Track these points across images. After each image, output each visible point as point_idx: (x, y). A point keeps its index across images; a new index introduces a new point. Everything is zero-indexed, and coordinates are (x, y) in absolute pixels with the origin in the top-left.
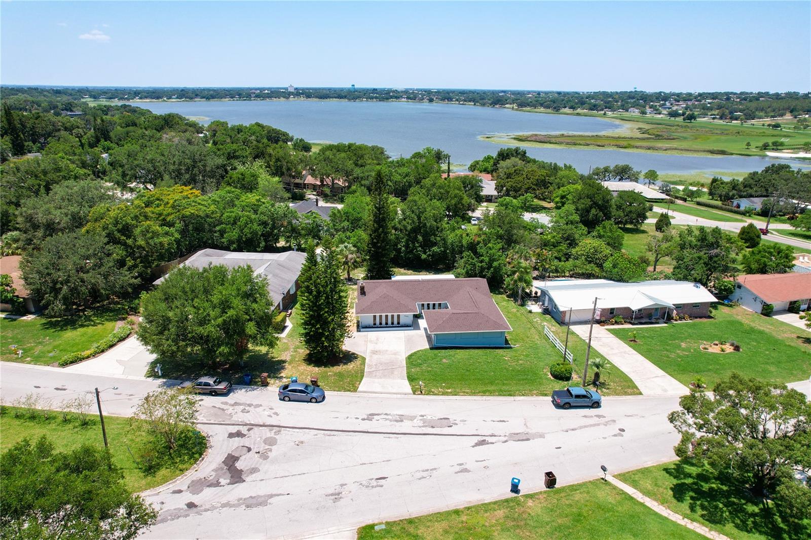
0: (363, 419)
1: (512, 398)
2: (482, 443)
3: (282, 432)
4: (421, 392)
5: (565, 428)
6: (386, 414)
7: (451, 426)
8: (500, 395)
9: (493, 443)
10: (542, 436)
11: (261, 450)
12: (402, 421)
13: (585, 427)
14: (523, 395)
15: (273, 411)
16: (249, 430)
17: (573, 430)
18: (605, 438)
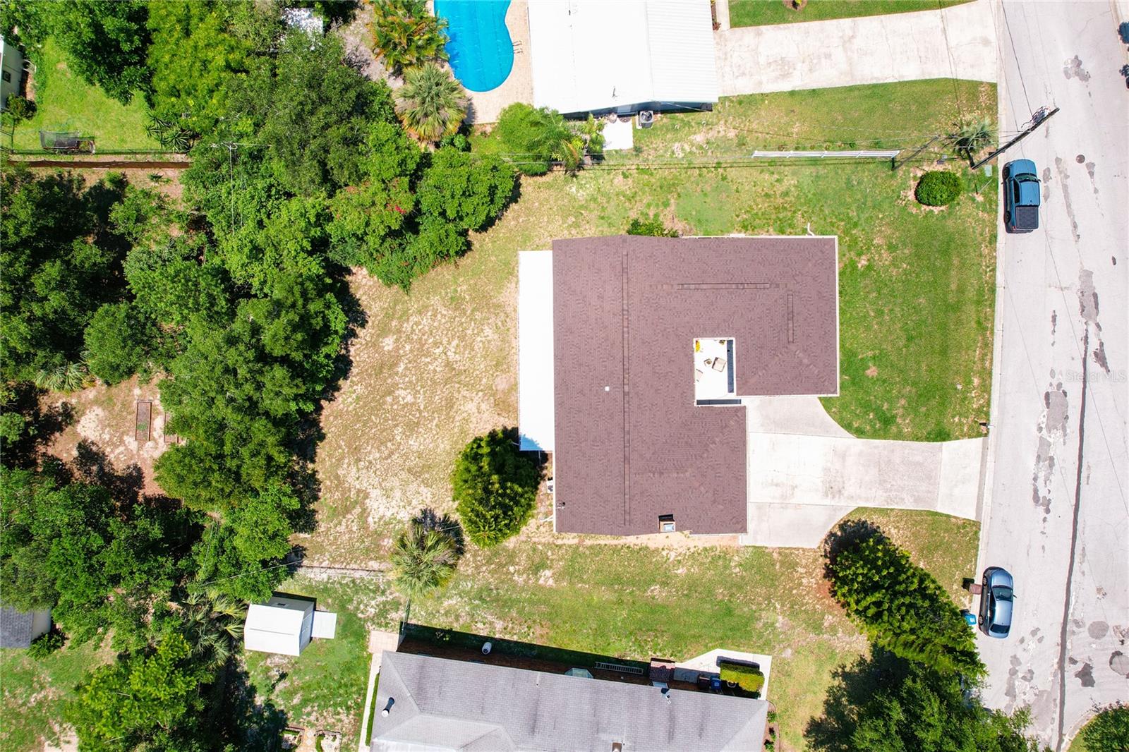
0: (1048, 511)
1: (1000, 291)
2: (1101, 358)
3: (1077, 617)
4: (984, 424)
5: (1072, 238)
6: (1035, 479)
7: (1065, 393)
8: (992, 305)
9: (1102, 344)
10: (1088, 274)
11: (1117, 640)
12: (1052, 459)
13: (1069, 206)
14: (994, 270)
15: (1028, 637)
16: (1073, 661)
17: (1075, 227)
18: (1096, 191)
